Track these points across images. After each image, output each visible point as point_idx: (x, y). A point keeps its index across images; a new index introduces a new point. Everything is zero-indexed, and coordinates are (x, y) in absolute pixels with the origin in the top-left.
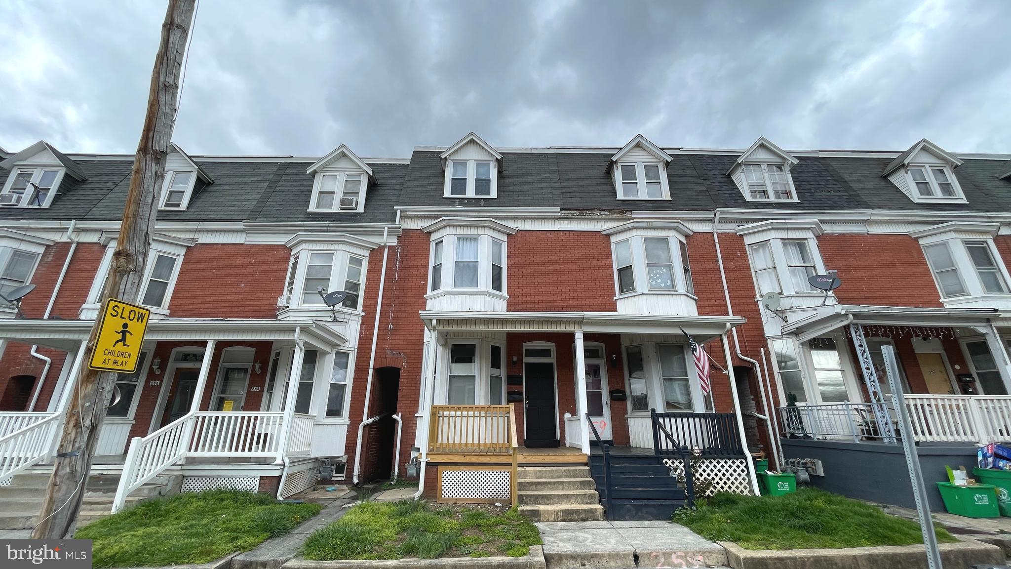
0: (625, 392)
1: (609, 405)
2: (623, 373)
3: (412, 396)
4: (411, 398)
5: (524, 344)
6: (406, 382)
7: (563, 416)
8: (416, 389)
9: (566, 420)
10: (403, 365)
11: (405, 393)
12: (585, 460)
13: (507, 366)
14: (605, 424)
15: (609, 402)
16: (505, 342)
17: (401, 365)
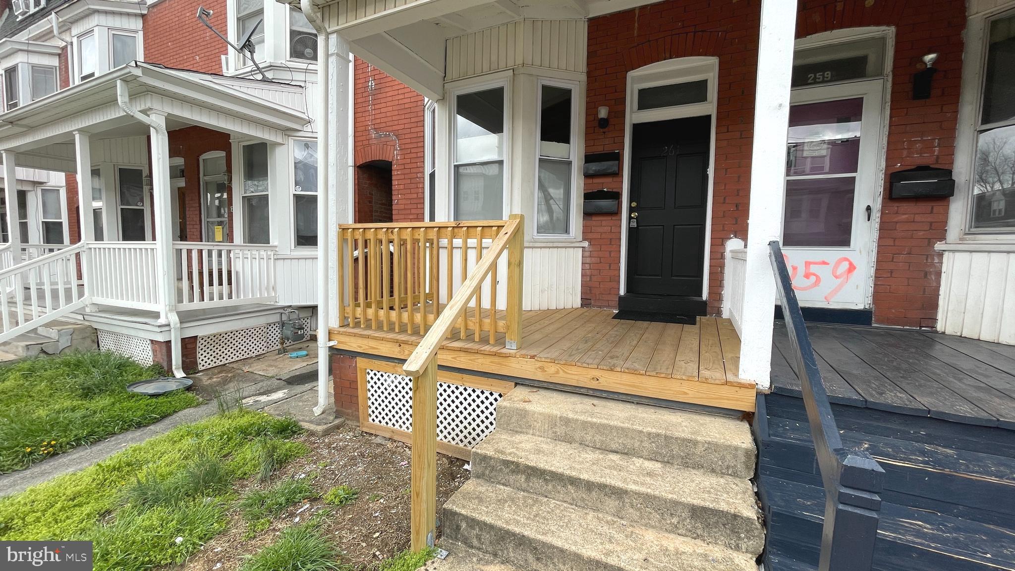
0: (950, 172)
1: (876, 215)
2: (956, 112)
3: (413, 211)
4: (411, 214)
5: (632, 74)
6: (402, 187)
7: (723, 245)
8: (417, 198)
9: (728, 255)
10: (394, 155)
11: (402, 207)
12: (747, 403)
13: (587, 134)
14: (852, 268)
15: (877, 206)
16: (584, 78)
17: (391, 155)
